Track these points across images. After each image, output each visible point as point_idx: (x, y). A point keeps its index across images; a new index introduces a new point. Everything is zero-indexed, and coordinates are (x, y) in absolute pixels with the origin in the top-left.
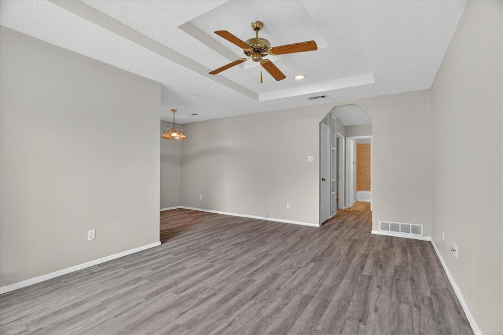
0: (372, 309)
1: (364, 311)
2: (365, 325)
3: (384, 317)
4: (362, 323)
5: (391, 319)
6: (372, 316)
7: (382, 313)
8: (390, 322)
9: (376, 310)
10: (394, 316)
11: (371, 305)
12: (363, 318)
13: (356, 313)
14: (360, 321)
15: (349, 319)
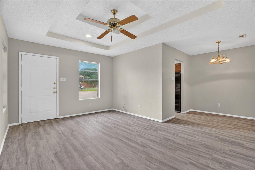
0: (55, 161)
1: (58, 158)
2: (53, 153)
3: (47, 161)
4: (55, 153)
5: (43, 162)
6: (53, 158)
7: (49, 162)
8: (43, 160)
9: (52, 161)
10: (42, 165)
11: (56, 162)
12: (56, 155)
13: (61, 154)
14: (56, 153)
15: (61, 151)
